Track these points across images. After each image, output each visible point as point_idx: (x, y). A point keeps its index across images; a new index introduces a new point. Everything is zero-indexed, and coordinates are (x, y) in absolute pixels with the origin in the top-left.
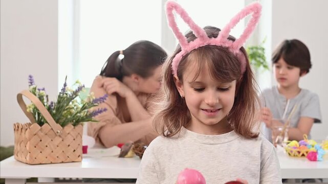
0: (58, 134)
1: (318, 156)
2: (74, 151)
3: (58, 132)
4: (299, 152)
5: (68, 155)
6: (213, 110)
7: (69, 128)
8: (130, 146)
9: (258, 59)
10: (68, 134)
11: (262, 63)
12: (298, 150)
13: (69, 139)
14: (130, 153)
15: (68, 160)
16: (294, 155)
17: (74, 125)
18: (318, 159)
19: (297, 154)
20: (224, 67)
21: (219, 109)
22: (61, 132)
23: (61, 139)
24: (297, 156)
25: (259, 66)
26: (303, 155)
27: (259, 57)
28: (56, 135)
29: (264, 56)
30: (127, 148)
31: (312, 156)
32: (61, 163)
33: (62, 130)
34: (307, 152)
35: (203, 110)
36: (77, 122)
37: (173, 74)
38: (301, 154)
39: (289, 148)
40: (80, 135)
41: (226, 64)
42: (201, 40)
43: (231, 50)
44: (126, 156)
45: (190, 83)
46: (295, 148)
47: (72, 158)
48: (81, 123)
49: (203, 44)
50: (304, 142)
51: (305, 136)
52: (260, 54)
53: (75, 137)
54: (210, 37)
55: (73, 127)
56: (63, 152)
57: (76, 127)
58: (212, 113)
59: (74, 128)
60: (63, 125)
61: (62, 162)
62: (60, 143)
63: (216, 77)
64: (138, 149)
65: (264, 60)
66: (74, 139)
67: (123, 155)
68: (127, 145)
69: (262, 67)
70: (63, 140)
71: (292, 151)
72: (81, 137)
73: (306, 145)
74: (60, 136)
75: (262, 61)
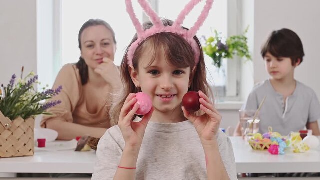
0: (7, 128)
1: (279, 150)
2: (25, 145)
3: (7, 126)
4: (261, 145)
5: (18, 150)
6: (167, 96)
7: (19, 121)
8: (86, 139)
9: (240, 49)
10: (19, 127)
11: (245, 53)
12: (261, 143)
13: (19, 133)
14: (86, 147)
15: (19, 154)
16: (257, 149)
17: (25, 118)
18: (279, 153)
19: (259, 147)
20: (179, 51)
21: (174, 95)
22: (11, 125)
23: (10, 133)
24: (259, 149)
25: (242, 56)
26: (266, 148)
27: (242, 47)
28: (5, 129)
29: (246, 46)
30: (84, 141)
31: (273, 150)
32: (10, 157)
33: (11, 124)
34: (270, 146)
35: (157, 96)
36: (28, 114)
37: (128, 64)
38: (263, 147)
39: (252, 141)
40: (31, 128)
41: (181, 49)
42: (156, 27)
43: (185, 38)
44: (82, 150)
45: (145, 68)
46: (257, 141)
47: (22, 153)
48: (33, 116)
49: (159, 31)
50: (267, 135)
51: (270, 129)
52: (242, 44)
53: (26, 131)
54: (165, 25)
55: (23, 120)
56: (13, 146)
57: (27, 121)
58: (167, 99)
59: (25, 121)
60: (12, 118)
61: (13, 157)
62: (9, 137)
63: (171, 62)
64: (93, 142)
65: (247, 50)
66: (25, 133)
67: (79, 149)
68: (84, 139)
69: (244, 58)
70: (12, 134)
71: (254, 145)
72: (33, 131)
73: (269, 138)
74: (9, 130)
75: (244, 51)
